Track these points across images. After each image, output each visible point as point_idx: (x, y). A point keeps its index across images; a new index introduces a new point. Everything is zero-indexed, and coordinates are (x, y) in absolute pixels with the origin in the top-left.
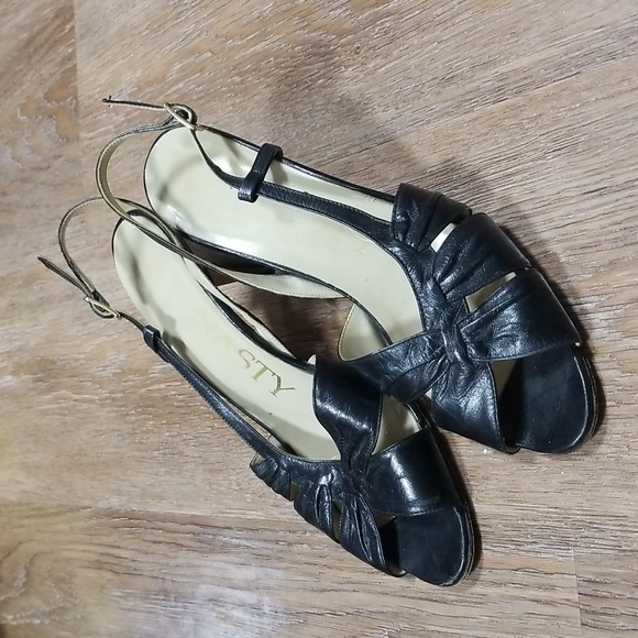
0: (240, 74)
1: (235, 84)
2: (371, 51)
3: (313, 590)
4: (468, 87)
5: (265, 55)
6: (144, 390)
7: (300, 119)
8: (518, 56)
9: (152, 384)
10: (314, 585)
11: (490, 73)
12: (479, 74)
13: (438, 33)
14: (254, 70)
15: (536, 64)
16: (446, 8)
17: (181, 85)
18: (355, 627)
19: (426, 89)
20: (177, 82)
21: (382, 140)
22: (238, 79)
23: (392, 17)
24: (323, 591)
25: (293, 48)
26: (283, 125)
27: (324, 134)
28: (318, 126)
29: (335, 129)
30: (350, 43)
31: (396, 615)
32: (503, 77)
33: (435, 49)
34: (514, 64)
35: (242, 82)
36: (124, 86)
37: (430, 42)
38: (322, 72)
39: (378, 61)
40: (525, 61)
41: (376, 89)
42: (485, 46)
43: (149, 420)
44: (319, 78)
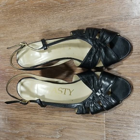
0: (35, 7)
1: (33, 8)
2: (69, 8)
3: (46, 119)
4: (91, 20)
5: (42, 4)
6: (3, 74)
7: (50, 20)
8: (102, 16)
9: (6, 73)
10: (46, 118)
11: (96, 18)
12: (93, 18)
13: (85, 7)
14: (39, 6)
15: (106, 18)
16: (87, 3)
17: (18, 6)
18: (55, 127)
19: (81, 19)
20: (17, 5)
21: (70, 28)
22: (34, 8)
23: (74, 2)
24: (48, 119)
25: (49, 4)
26: (45, 20)
27: (56, 24)
28: (55, 22)
29: (59, 23)
30: (64, 5)
31: (65, 125)
32: (99, 19)
33: (84, 11)
34: (101, 17)
35: (35, 9)
36: (2, 3)
37: (83, 9)
38: (56, 10)
39: (70, 11)
40: (103, 17)
41: (69, 16)
42: (95, 12)
43: (4, 81)
44: (55, 11)
